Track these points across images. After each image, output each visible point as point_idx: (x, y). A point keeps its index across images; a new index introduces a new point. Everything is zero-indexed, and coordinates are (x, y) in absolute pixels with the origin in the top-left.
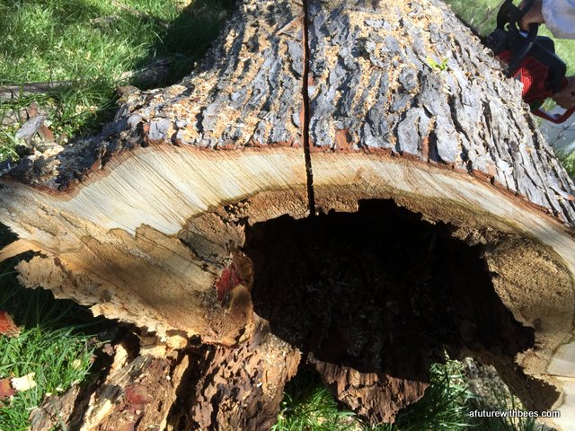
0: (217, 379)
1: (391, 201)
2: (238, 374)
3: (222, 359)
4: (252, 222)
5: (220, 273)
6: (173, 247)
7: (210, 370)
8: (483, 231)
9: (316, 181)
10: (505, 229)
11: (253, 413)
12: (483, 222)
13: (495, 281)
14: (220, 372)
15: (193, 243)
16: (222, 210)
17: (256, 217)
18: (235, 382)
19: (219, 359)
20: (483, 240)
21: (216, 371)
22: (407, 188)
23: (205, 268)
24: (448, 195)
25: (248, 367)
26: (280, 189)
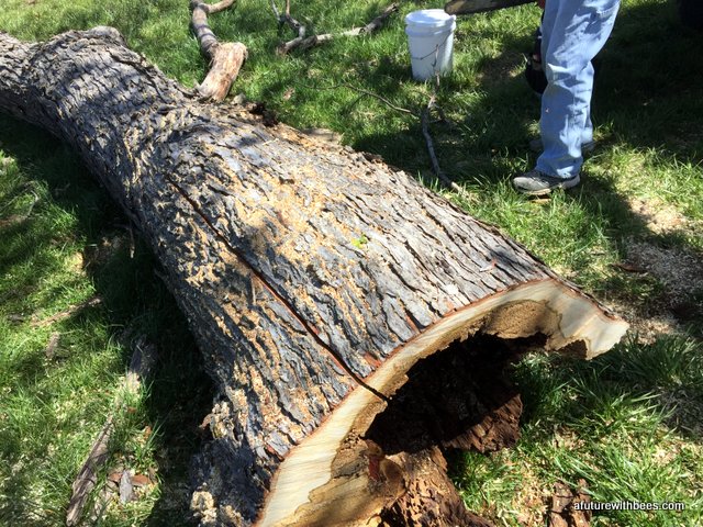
0: (415, 518)
1: (420, 360)
2: (422, 503)
3: (405, 504)
4: (363, 435)
5: (367, 470)
6: (334, 485)
7: (406, 517)
8: (473, 327)
9: (377, 389)
10: (481, 317)
11: (448, 512)
12: (469, 325)
13: (499, 336)
14: (412, 513)
15: (342, 473)
16: (344, 445)
17: (363, 431)
18: (425, 509)
19: (404, 506)
20: (477, 329)
21: (409, 514)
22: (422, 349)
23: (358, 476)
24: (443, 333)
25: (423, 494)
26: (364, 409)
